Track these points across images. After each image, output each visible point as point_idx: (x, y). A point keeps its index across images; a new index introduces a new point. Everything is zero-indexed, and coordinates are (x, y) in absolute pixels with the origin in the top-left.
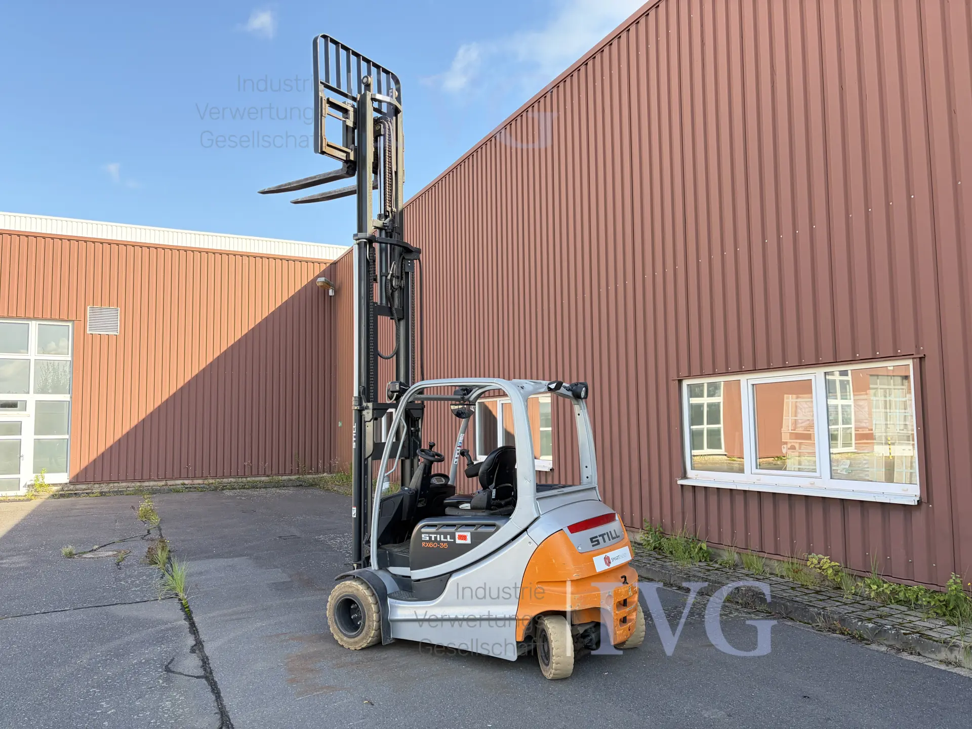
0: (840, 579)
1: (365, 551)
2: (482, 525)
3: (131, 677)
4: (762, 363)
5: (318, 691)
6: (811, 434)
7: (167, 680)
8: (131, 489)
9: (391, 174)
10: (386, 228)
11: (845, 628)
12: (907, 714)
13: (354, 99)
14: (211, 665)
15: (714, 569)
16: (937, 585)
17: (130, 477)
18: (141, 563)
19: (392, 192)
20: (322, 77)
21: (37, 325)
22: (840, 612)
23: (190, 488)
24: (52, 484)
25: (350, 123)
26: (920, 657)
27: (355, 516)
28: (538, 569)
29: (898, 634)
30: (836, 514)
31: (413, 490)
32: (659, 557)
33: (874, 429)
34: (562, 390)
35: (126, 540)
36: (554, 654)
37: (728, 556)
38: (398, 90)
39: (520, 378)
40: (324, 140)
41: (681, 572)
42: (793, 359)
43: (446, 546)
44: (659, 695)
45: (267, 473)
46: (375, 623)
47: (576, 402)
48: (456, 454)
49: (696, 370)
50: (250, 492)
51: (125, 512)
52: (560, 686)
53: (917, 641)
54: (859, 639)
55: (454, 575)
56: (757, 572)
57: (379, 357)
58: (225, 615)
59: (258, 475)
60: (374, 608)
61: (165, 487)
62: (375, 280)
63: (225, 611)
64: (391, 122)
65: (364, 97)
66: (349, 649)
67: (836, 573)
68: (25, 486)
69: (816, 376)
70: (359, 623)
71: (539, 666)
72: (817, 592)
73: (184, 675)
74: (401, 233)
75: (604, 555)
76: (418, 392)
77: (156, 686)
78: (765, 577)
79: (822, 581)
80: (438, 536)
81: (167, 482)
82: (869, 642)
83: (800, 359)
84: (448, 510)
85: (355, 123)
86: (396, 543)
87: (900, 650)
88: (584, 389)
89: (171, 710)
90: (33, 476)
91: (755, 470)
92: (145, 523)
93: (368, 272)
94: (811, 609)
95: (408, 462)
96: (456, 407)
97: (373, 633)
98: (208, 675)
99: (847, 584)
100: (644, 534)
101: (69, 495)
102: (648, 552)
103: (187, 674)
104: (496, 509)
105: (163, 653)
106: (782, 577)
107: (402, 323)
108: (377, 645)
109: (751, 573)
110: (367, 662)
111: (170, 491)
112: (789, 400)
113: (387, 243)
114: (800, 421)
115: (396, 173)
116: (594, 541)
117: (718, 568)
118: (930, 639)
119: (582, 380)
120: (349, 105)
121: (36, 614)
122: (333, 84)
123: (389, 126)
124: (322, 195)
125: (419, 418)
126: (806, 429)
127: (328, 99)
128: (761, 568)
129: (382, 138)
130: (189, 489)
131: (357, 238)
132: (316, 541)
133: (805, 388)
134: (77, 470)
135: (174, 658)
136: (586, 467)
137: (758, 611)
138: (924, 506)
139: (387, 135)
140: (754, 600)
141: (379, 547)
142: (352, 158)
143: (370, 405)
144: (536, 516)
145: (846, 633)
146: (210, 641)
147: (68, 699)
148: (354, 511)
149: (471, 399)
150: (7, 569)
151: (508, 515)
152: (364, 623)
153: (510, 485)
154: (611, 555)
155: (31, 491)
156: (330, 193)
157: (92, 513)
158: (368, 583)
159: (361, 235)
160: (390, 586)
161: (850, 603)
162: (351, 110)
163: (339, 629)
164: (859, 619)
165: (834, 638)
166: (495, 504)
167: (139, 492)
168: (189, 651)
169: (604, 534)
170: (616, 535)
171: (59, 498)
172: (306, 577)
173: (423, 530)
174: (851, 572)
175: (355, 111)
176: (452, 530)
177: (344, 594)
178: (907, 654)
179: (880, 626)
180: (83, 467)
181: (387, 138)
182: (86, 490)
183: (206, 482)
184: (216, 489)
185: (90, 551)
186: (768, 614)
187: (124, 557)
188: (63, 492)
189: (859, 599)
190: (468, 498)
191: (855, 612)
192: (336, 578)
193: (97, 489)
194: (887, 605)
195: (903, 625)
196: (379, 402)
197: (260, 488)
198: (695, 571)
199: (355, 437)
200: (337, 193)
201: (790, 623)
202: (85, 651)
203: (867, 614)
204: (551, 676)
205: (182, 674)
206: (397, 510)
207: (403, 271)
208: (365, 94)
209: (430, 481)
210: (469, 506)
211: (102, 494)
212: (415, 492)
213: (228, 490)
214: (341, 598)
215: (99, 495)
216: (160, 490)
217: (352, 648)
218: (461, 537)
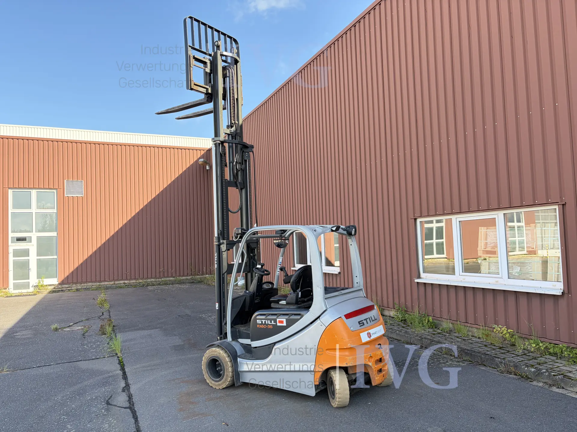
0: (514, 340)
1: (224, 329)
2: (292, 314)
3: (86, 409)
4: (465, 208)
5: (196, 416)
6: (496, 251)
7: (107, 410)
8: (94, 287)
9: (234, 100)
10: (232, 133)
11: (517, 371)
12: (554, 428)
13: (210, 55)
14: (133, 400)
15: (438, 333)
16: (574, 344)
17: (94, 280)
18: (97, 334)
19: (235, 112)
20: (190, 43)
21: (36, 192)
22: (515, 361)
23: (128, 285)
24: (48, 285)
25: (208, 70)
26: (564, 390)
27: (218, 309)
28: (327, 341)
29: (550, 375)
30: (511, 300)
31: (252, 292)
32: (405, 326)
33: (535, 248)
34: (341, 231)
35: (89, 319)
36: (337, 393)
37: (446, 325)
38: (238, 48)
39: (313, 225)
40: (192, 81)
41: (417, 336)
42: (484, 206)
43: (271, 327)
44: (401, 417)
45: (173, 275)
46: (230, 373)
47: (349, 237)
48: (278, 269)
49: (425, 212)
50: (163, 287)
51: (90, 301)
52: (342, 412)
53: (562, 380)
54: (526, 378)
55: (276, 344)
56: (464, 335)
57: (229, 212)
58: (144, 367)
59: (168, 277)
60: (229, 364)
61: (114, 285)
62: (226, 165)
63: (144, 365)
64: (233, 68)
65: (216, 54)
66: (216, 388)
67: (512, 336)
68: (32, 287)
69: (499, 216)
70: (221, 373)
71: (329, 399)
72: (500, 348)
73: (117, 406)
74: (241, 137)
75: (367, 331)
76: (253, 234)
77: (100, 414)
78: (468, 339)
79: (503, 341)
80: (267, 321)
81: (115, 282)
82: (532, 380)
83: (488, 206)
84: (273, 305)
85: (211, 70)
86: (242, 324)
87: (551, 385)
88: (354, 229)
89: (108, 429)
90: (37, 281)
91: (461, 273)
92: (101, 308)
93: (221, 161)
94: (497, 359)
95: (249, 275)
96: (277, 241)
97: (229, 379)
98: (131, 406)
99: (519, 343)
100: (395, 311)
101: (58, 291)
102: (398, 323)
103: (119, 405)
104: (301, 304)
105: (106, 392)
106: (479, 338)
107: (244, 191)
108: (232, 386)
109: (460, 335)
110: (226, 397)
111: (117, 287)
112: (482, 230)
113: (232, 143)
114: (489, 243)
115: (237, 99)
116: (361, 323)
117: (440, 333)
118: (570, 379)
119: (352, 224)
120: (207, 59)
121: (34, 368)
122: (197, 47)
123: (232, 71)
124: (194, 114)
125: (255, 248)
126: (493, 248)
127: (194, 56)
128: (466, 333)
129: (228, 78)
131: (214, 140)
132: (201, 318)
133: (492, 223)
134: (63, 278)
135: (112, 396)
136: (356, 277)
137: (464, 360)
138: (566, 295)
139: (231, 77)
140: (462, 353)
141: (232, 327)
142: (210, 91)
143: (225, 241)
144: (325, 309)
145: (518, 374)
146: (134, 384)
147: (48, 423)
148: (217, 305)
149: (286, 236)
150: (19, 339)
151: (308, 308)
152: (224, 373)
153: (310, 289)
154: (371, 331)
155: (36, 289)
156: (198, 112)
157: (71, 302)
158: (226, 349)
159: (216, 139)
160: (239, 350)
161: (520, 355)
162: (208, 62)
163: (209, 376)
164: (527, 366)
165: (510, 378)
166: (301, 301)
167: (98, 288)
168: (121, 391)
169: (367, 319)
170: (375, 318)
171: (53, 293)
172: (193, 342)
173: (258, 317)
174: (521, 335)
175: (211, 63)
176: (275, 317)
177: (212, 356)
178: (556, 388)
179: (539, 370)
180: (66, 276)
181: (231, 78)
182: (68, 288)
183: (137, 281)
184: (143, 285)
185: (68, 327)
186: (470, 363)
187: (87, 330)
188: (55, 290)
189: (526, 352)
190: (285, 297)
191: (523, 361)
192: (207, 346)
193: (74, 287)
194: (544, 356)
195: (552, 369)
196: (230, 240)
197: (169, 284)
198: (426, 334)
199: (216, 261)
200: (202, 113)
201: (483, 368)
202: (60, 391)
203: (531, 362)
204: (336, 405)
205: (116, 406)
206: (242, 305)
207: (243, 159)
208: (217, 52)
209: (262, 286)
210: (285, 302)
211: (77, 290)
212: (253, 293)
213: (150, 286)
214: (210, 358)
215: (76, 291)
216: (111, 287)
217: (217, 388)
218: (280, 322)
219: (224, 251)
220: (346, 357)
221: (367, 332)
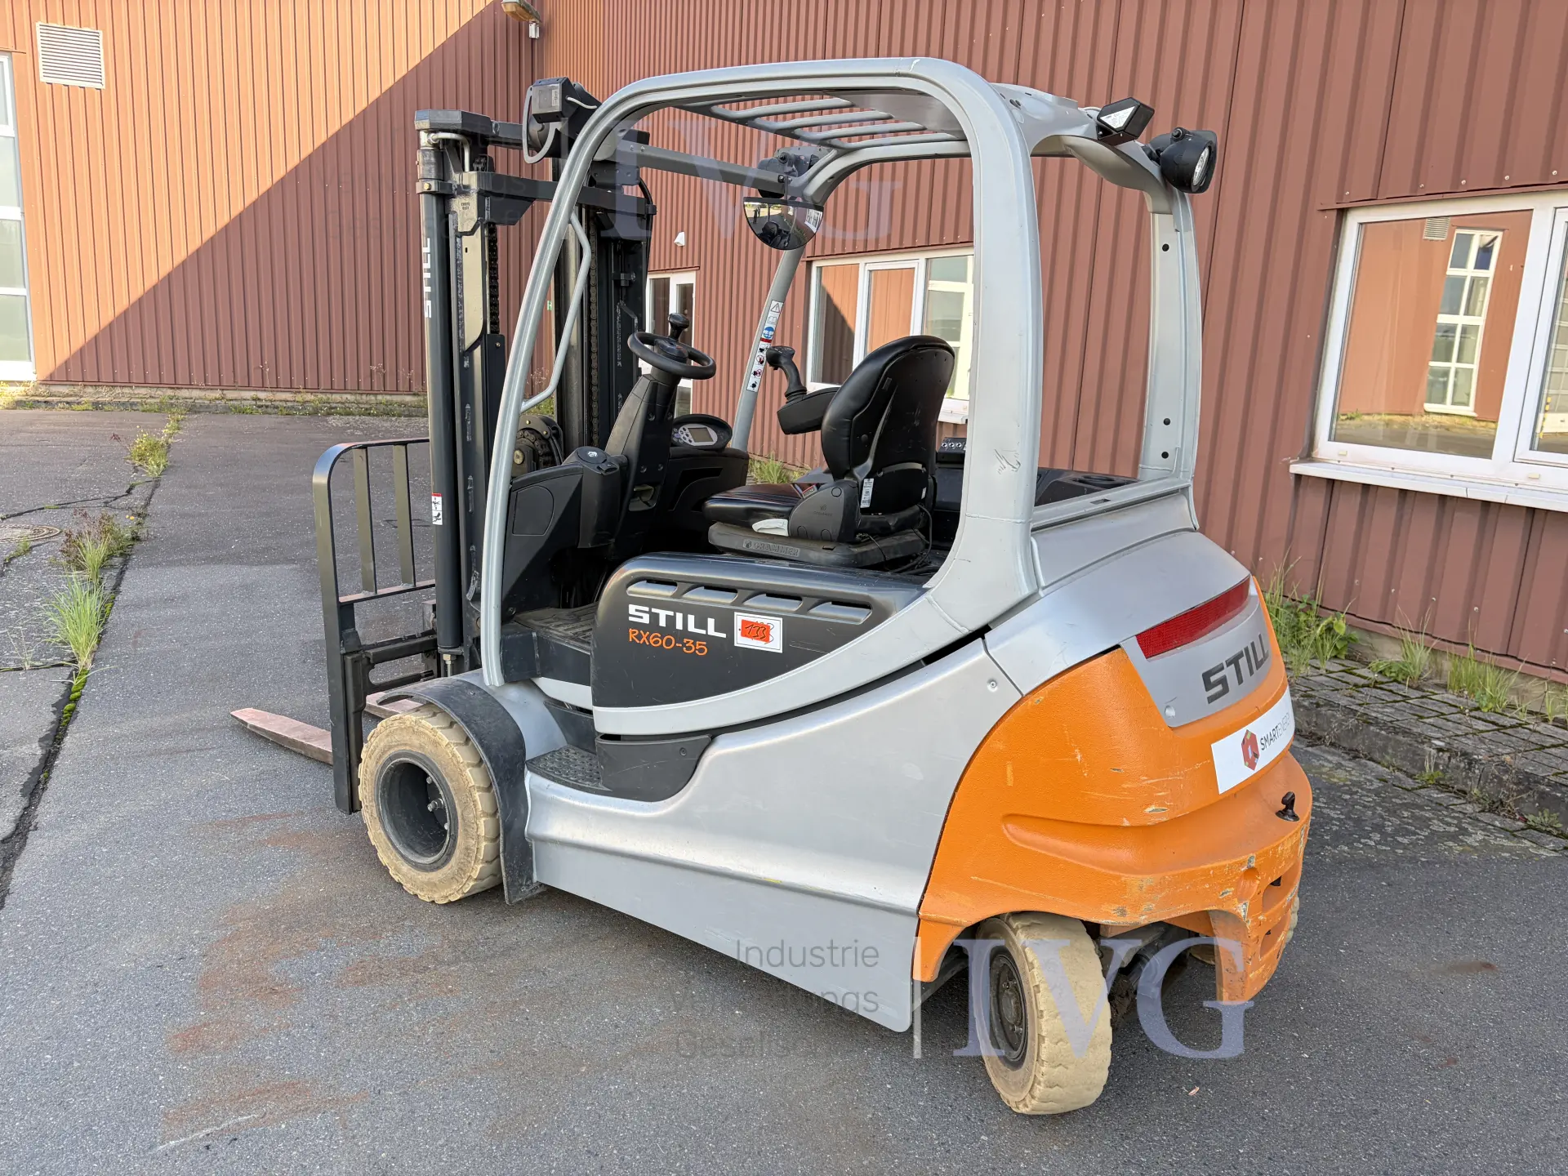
1: (470, 621)
2: (822, 598)
8: (152, 401)
17: (153, 378)
18: (56, 565)
23: (267, 407)
27: (440, 522)
28: (1014, 771)
31: (616, 459)
34: (1139, 146)
35: (67, 506)
37: (1403, 653)
39: (1016, 80)
43: (701, 650)
45: (413, 389)
46: (484, 843)
48: (756, 362)
50: (376, 421)
55: (722, 739)
56: (1491, 705)
59: (397, 391)
60: (480, 802)
61: (218, 402)
66: (417, 896)
70: (442, 832)
75: (1243, 731)
78: (1515, 722)
80: (679, 616)
81: (225, 392)
84: (717, 535)
86: (566, 606)
88: (1203, 155)
91: (1524, 454)
92: (134, 471)
97: (477, 869)
101: (34, 405)
104: (868, 542)
108: (488, 896)
109: (1472, 703)
111: (227, 410)
116: (1214, 682)
117: (1376, 682)
128: (1502, 697)
130: (264, 409)
134: (51, 365)
136: (1165, 424)
137: (1531, 827)
141: (505, 618)
143: (472, 181)
144: (1024, 591)
146: (52, 828)
148: (437, 506)
149: (811, 190)
152: (456, 838)
153: (919, 466)
154: (1258, 727)
157: (50, 443)
158: (468, 725)
160: (537, 733)
166: (868, 526)
167: (168, 407)
169: (1240, 655)
170: (1263, 653)
173: (632, 591)
176: (724, 600)
177: (400, 748)
182: (71, 396)
183: (299, 398)
184: (315, 412)
187: (36, 544)
188: (26, 398)
190: (784, 497)
193: (90, 395)
197: (400, 416)
199: (430, 282)
206: (562, 517)
209: (670, 435)
210: (786, 527)
211: (97, 406)
212: (621, 466)
213: (338, 416)
214: (390, 759)
215: (91, 408)
216: (208, 407)
217: (424, 896)
218: (750, 630)
219: (469, 229)
220: (1125, 877)
221: (1239, 735)
